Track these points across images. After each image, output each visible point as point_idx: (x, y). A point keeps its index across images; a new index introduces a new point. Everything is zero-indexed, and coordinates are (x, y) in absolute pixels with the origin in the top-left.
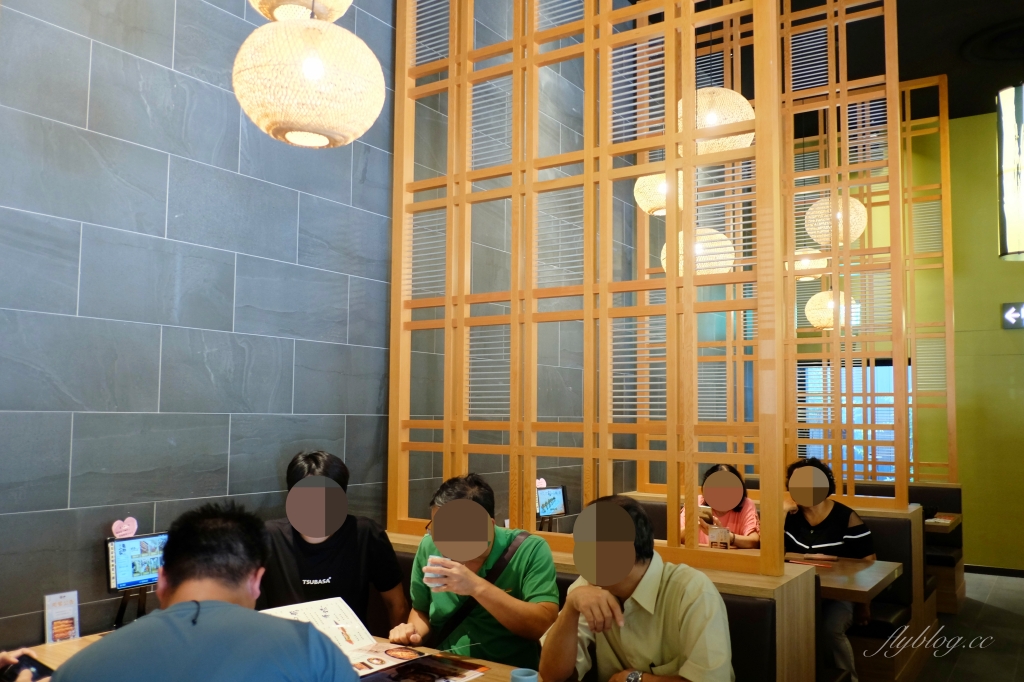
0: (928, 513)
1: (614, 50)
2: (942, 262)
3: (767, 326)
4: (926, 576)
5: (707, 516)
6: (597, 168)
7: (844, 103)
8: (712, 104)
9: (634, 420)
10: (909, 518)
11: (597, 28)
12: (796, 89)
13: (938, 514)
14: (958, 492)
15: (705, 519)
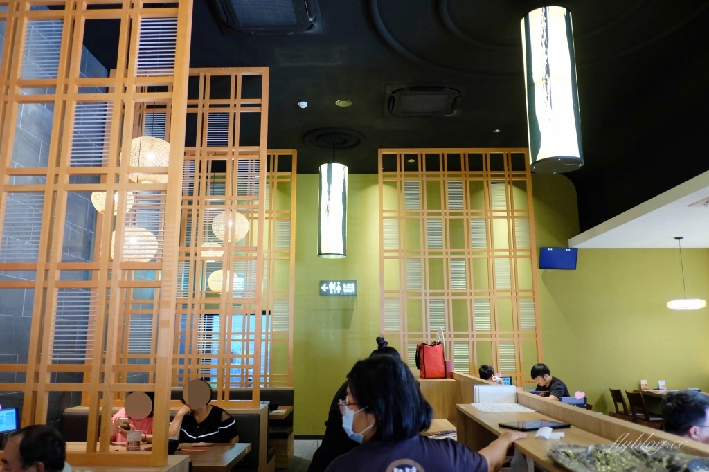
0: (272, 407)
1: (77, 104)
2: (289, 256)
3: (167, 299)
4: (269, 447)
5: (126, 425)
6: (56, 181)
7: (236, 158)
8: (151, 147)
9: (83, 362)
10: (259, 413)
11: (66, 87)
12: (209, 145)
13: (280, 407)
14: (292, 392)
15: (125, 428)
